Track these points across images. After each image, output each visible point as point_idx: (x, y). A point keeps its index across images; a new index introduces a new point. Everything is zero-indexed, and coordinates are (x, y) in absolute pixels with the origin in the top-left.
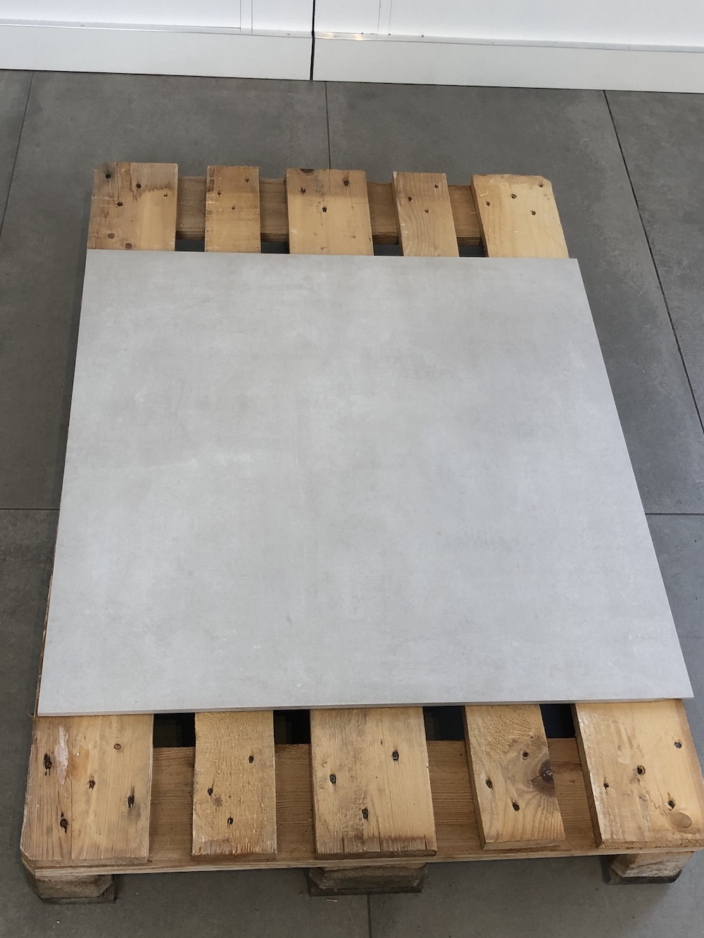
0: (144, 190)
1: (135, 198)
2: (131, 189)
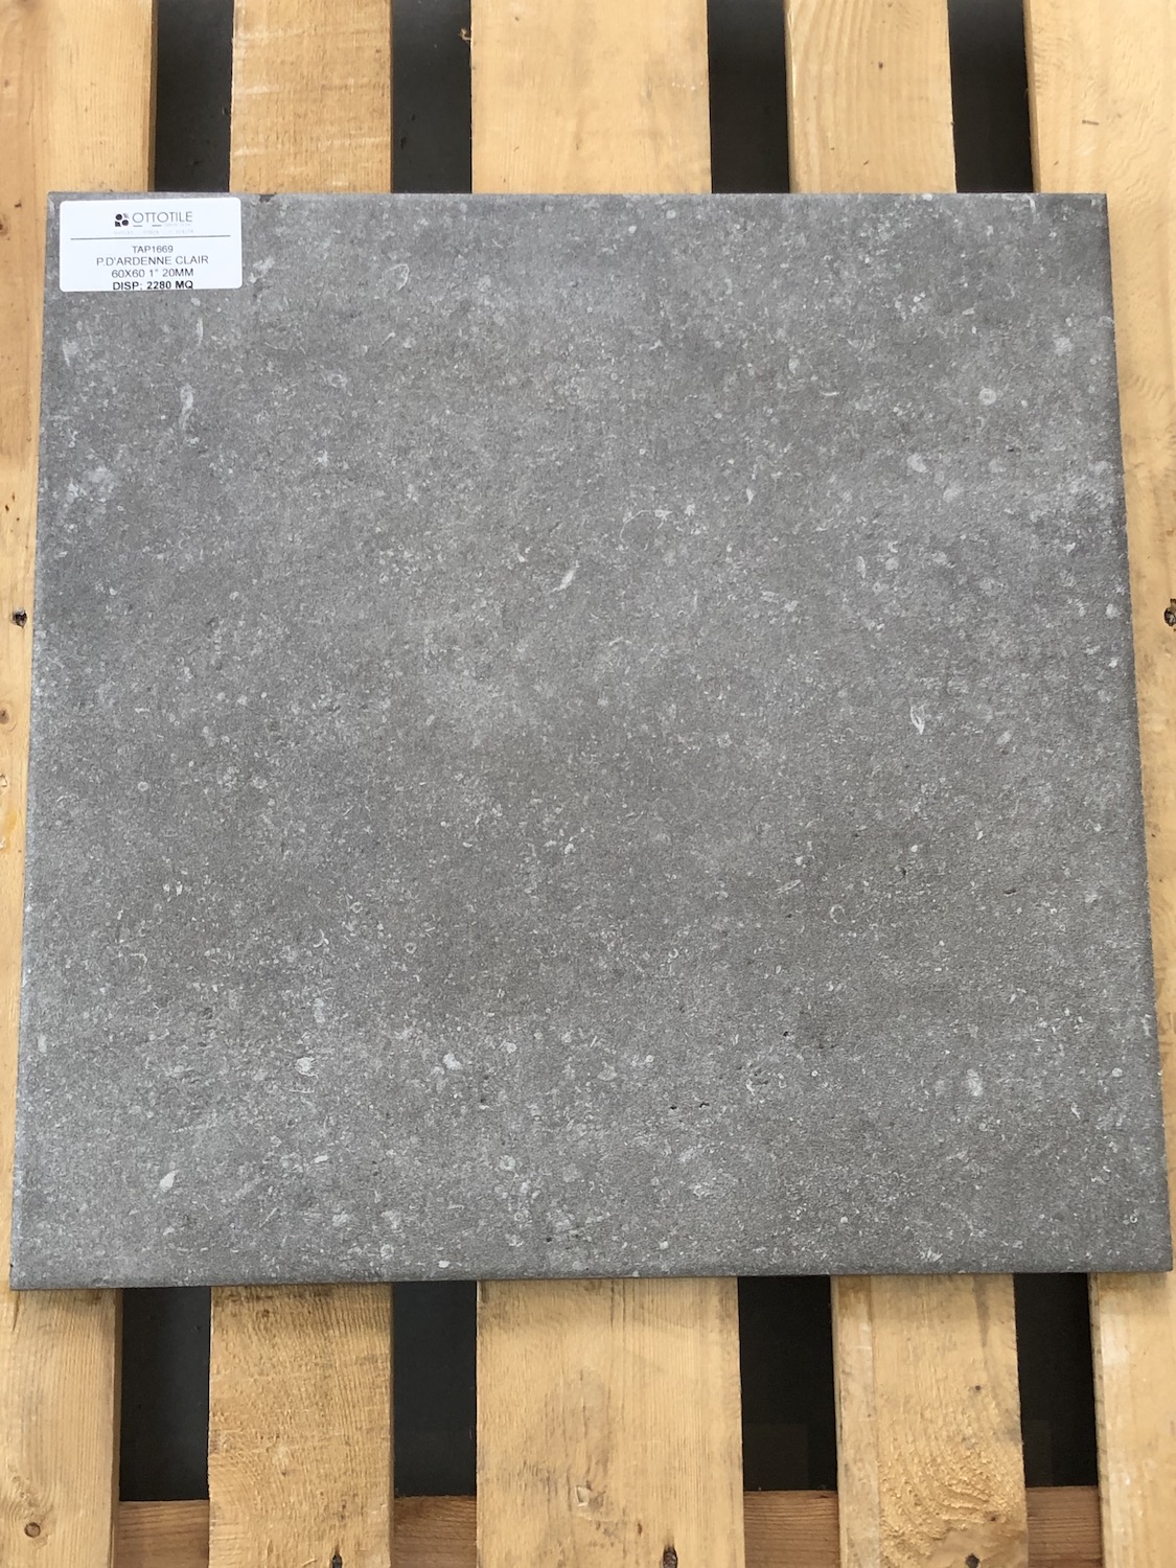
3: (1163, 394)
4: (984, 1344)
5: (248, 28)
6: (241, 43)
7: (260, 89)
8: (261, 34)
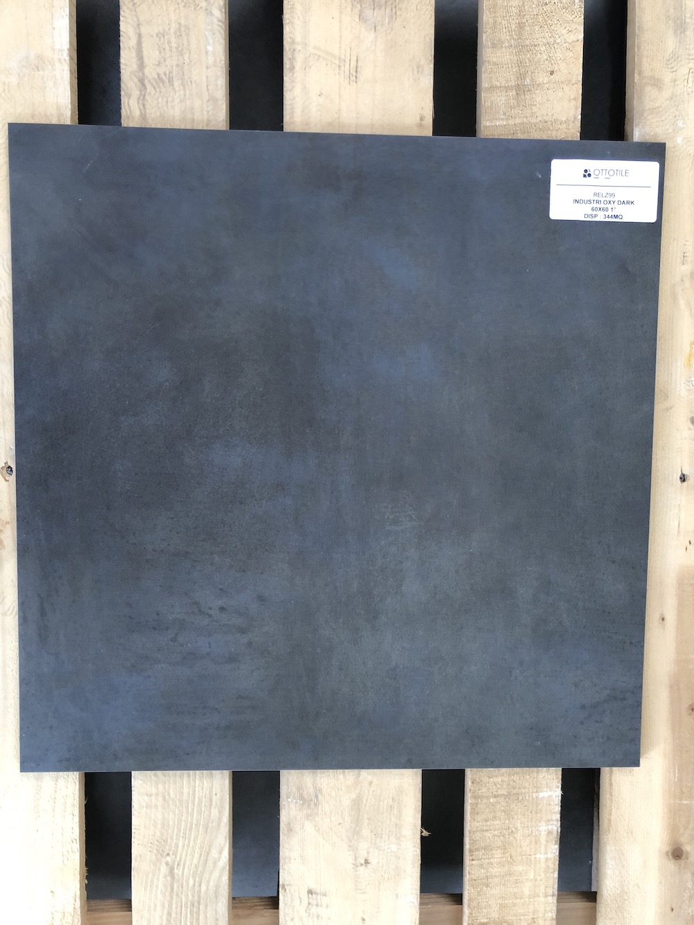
3: (9, 610)
4: (140, 36)
5: (550, 832)
6: (555, 823)
7: (544, 794)
8: (543, 828)
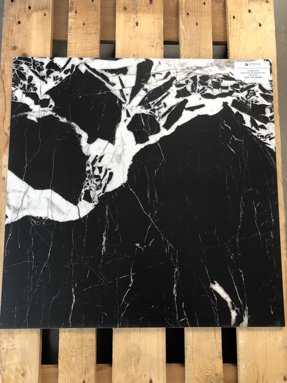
0: (33, 11)
1: (28, 17)
2: (25, 10)
